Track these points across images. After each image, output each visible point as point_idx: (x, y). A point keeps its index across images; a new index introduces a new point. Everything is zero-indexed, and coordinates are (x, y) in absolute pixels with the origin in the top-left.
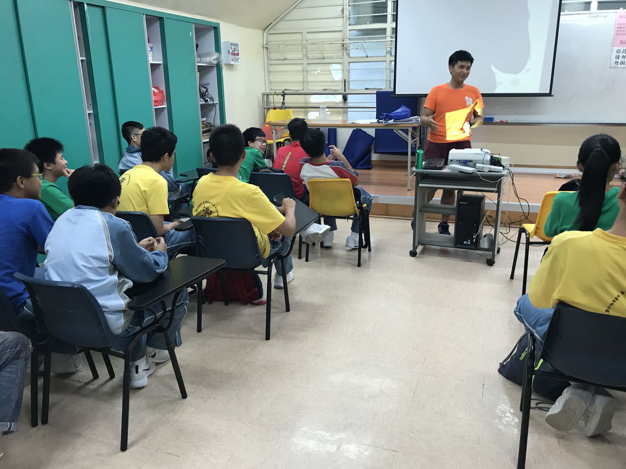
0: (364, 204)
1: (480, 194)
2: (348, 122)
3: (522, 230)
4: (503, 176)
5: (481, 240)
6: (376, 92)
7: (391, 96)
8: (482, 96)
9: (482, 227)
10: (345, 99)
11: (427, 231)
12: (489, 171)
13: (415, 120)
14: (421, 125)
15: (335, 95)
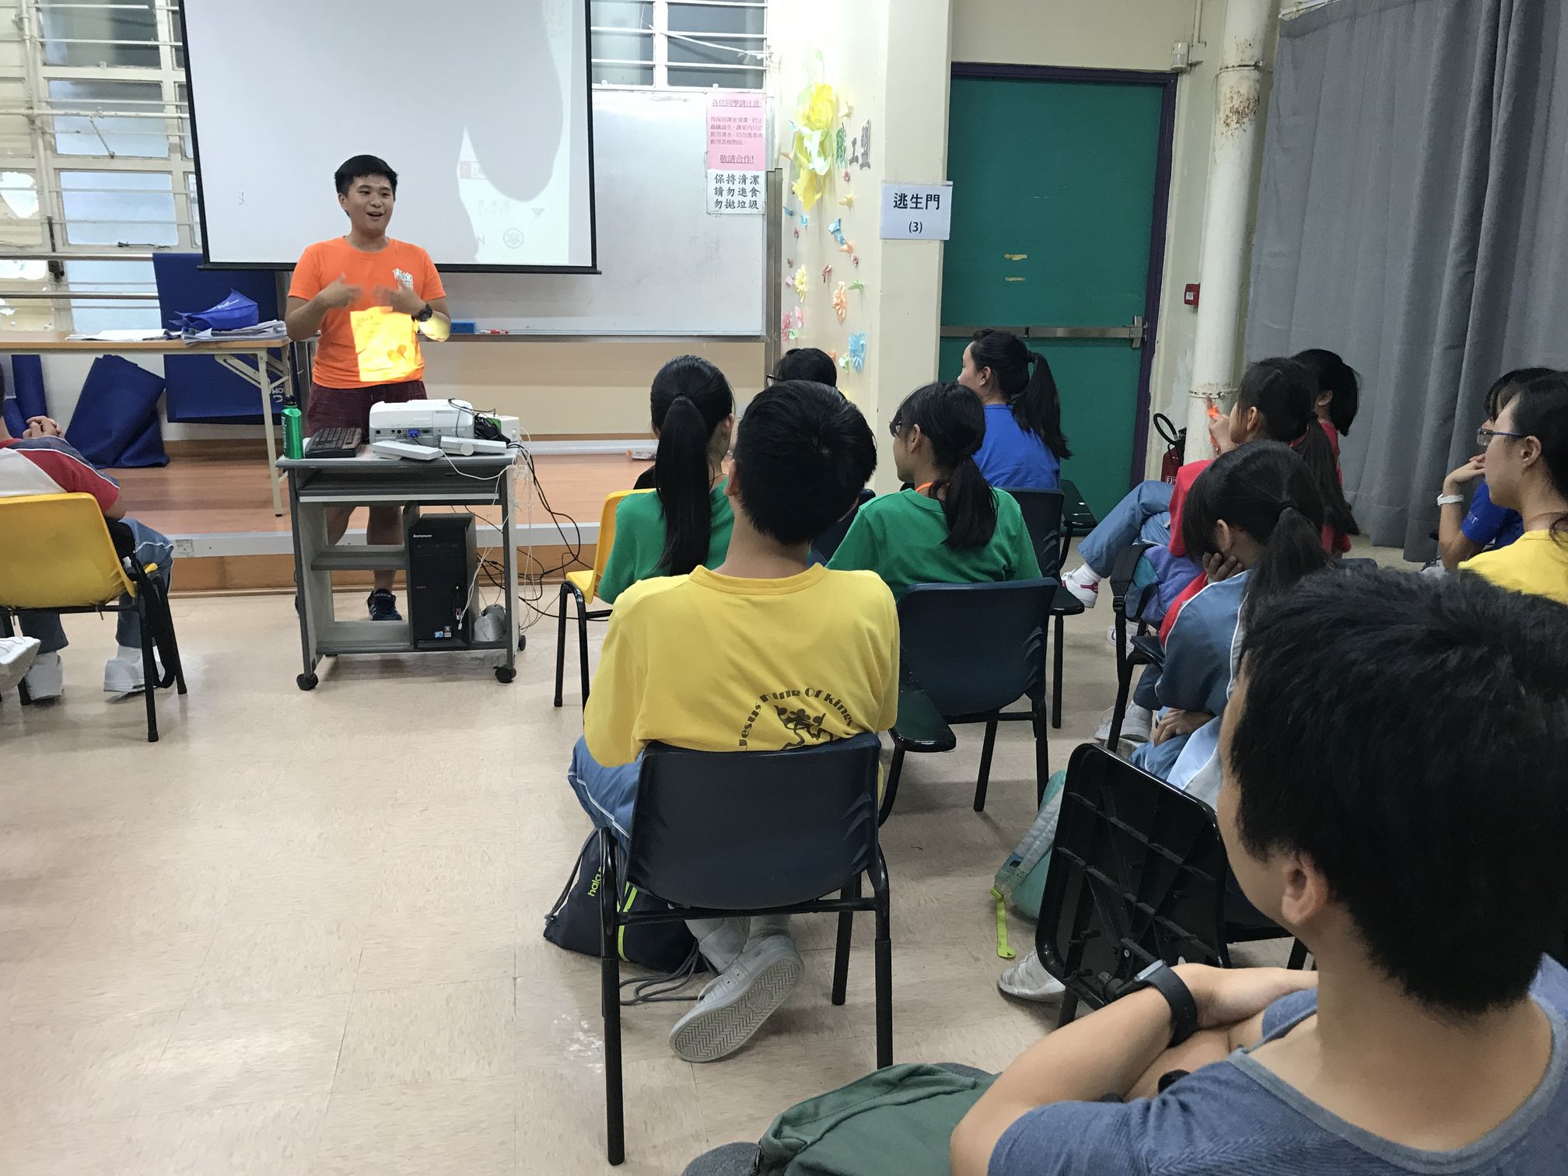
0: (149, 563)
1: (460, 510)
2: (71, 336)
3: (568, 588)
4: (509, 462)
5: (476, 624)
6: (151, 256)
7: (198, 267)
8: (439, 272)
9: (476, 591)
10: (57, 270)
11: (338, 618)
12: (475, 454)
13: (274, 332)
14: (292, 344)
15: (24, 261)
